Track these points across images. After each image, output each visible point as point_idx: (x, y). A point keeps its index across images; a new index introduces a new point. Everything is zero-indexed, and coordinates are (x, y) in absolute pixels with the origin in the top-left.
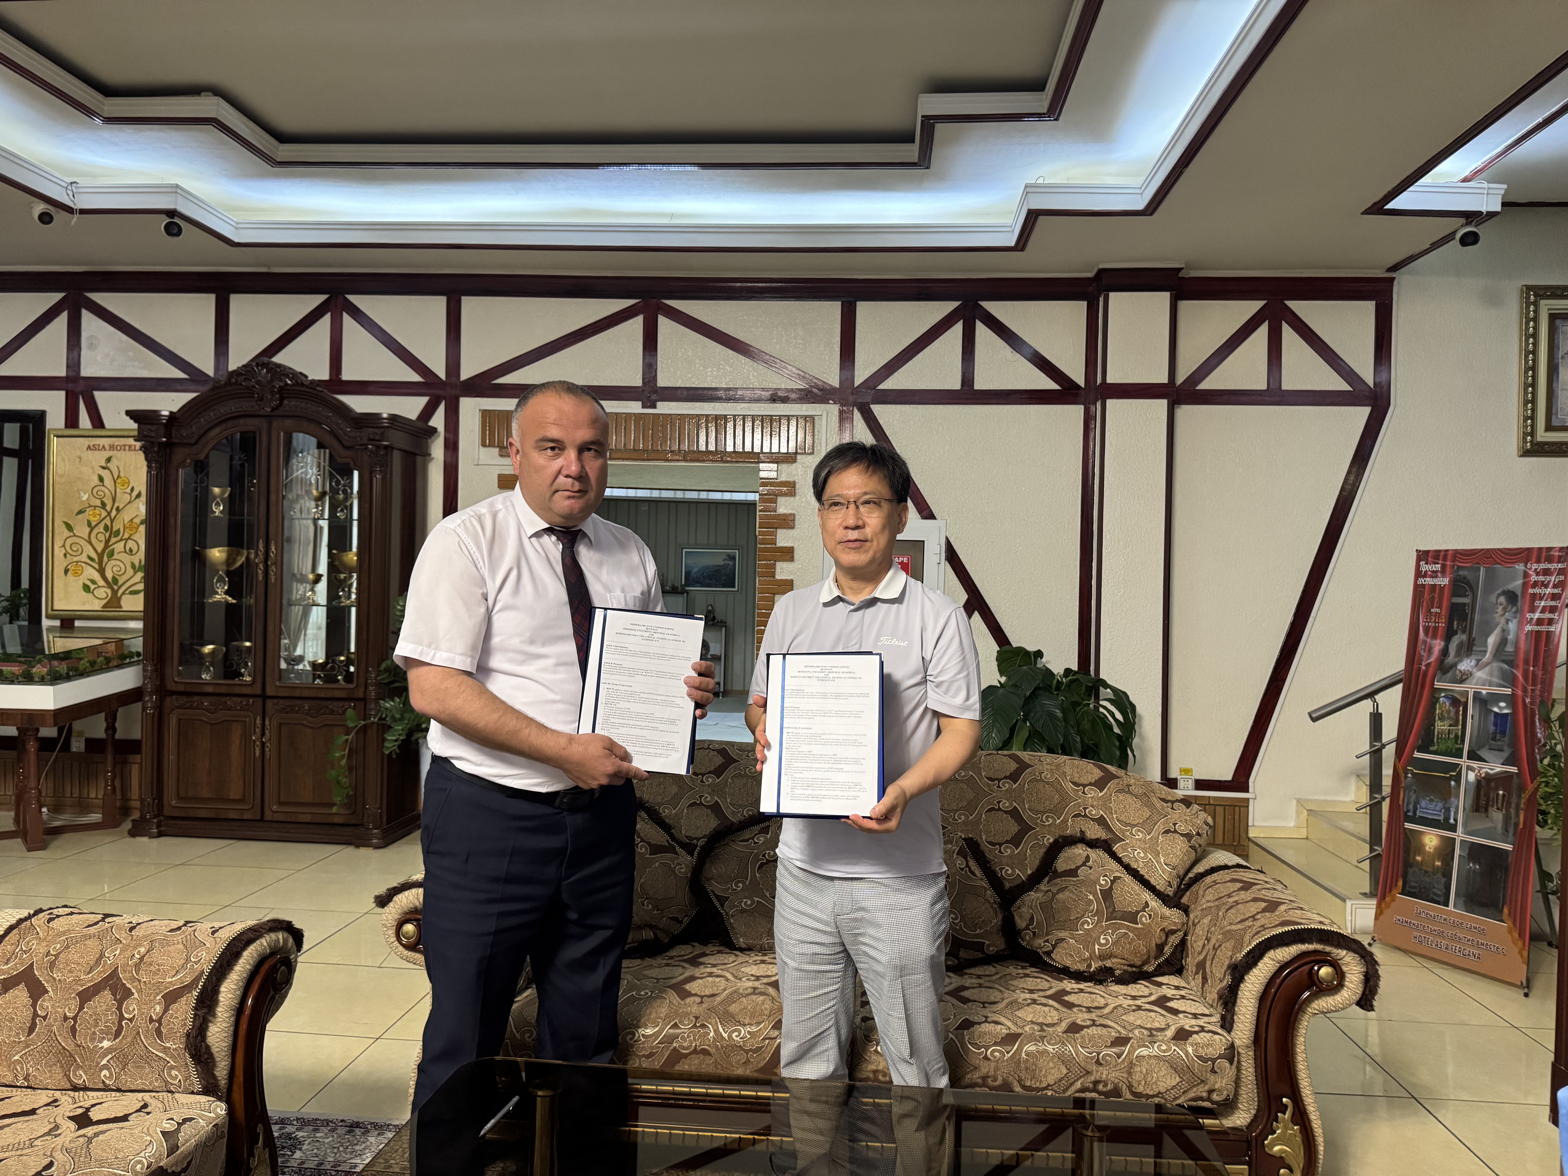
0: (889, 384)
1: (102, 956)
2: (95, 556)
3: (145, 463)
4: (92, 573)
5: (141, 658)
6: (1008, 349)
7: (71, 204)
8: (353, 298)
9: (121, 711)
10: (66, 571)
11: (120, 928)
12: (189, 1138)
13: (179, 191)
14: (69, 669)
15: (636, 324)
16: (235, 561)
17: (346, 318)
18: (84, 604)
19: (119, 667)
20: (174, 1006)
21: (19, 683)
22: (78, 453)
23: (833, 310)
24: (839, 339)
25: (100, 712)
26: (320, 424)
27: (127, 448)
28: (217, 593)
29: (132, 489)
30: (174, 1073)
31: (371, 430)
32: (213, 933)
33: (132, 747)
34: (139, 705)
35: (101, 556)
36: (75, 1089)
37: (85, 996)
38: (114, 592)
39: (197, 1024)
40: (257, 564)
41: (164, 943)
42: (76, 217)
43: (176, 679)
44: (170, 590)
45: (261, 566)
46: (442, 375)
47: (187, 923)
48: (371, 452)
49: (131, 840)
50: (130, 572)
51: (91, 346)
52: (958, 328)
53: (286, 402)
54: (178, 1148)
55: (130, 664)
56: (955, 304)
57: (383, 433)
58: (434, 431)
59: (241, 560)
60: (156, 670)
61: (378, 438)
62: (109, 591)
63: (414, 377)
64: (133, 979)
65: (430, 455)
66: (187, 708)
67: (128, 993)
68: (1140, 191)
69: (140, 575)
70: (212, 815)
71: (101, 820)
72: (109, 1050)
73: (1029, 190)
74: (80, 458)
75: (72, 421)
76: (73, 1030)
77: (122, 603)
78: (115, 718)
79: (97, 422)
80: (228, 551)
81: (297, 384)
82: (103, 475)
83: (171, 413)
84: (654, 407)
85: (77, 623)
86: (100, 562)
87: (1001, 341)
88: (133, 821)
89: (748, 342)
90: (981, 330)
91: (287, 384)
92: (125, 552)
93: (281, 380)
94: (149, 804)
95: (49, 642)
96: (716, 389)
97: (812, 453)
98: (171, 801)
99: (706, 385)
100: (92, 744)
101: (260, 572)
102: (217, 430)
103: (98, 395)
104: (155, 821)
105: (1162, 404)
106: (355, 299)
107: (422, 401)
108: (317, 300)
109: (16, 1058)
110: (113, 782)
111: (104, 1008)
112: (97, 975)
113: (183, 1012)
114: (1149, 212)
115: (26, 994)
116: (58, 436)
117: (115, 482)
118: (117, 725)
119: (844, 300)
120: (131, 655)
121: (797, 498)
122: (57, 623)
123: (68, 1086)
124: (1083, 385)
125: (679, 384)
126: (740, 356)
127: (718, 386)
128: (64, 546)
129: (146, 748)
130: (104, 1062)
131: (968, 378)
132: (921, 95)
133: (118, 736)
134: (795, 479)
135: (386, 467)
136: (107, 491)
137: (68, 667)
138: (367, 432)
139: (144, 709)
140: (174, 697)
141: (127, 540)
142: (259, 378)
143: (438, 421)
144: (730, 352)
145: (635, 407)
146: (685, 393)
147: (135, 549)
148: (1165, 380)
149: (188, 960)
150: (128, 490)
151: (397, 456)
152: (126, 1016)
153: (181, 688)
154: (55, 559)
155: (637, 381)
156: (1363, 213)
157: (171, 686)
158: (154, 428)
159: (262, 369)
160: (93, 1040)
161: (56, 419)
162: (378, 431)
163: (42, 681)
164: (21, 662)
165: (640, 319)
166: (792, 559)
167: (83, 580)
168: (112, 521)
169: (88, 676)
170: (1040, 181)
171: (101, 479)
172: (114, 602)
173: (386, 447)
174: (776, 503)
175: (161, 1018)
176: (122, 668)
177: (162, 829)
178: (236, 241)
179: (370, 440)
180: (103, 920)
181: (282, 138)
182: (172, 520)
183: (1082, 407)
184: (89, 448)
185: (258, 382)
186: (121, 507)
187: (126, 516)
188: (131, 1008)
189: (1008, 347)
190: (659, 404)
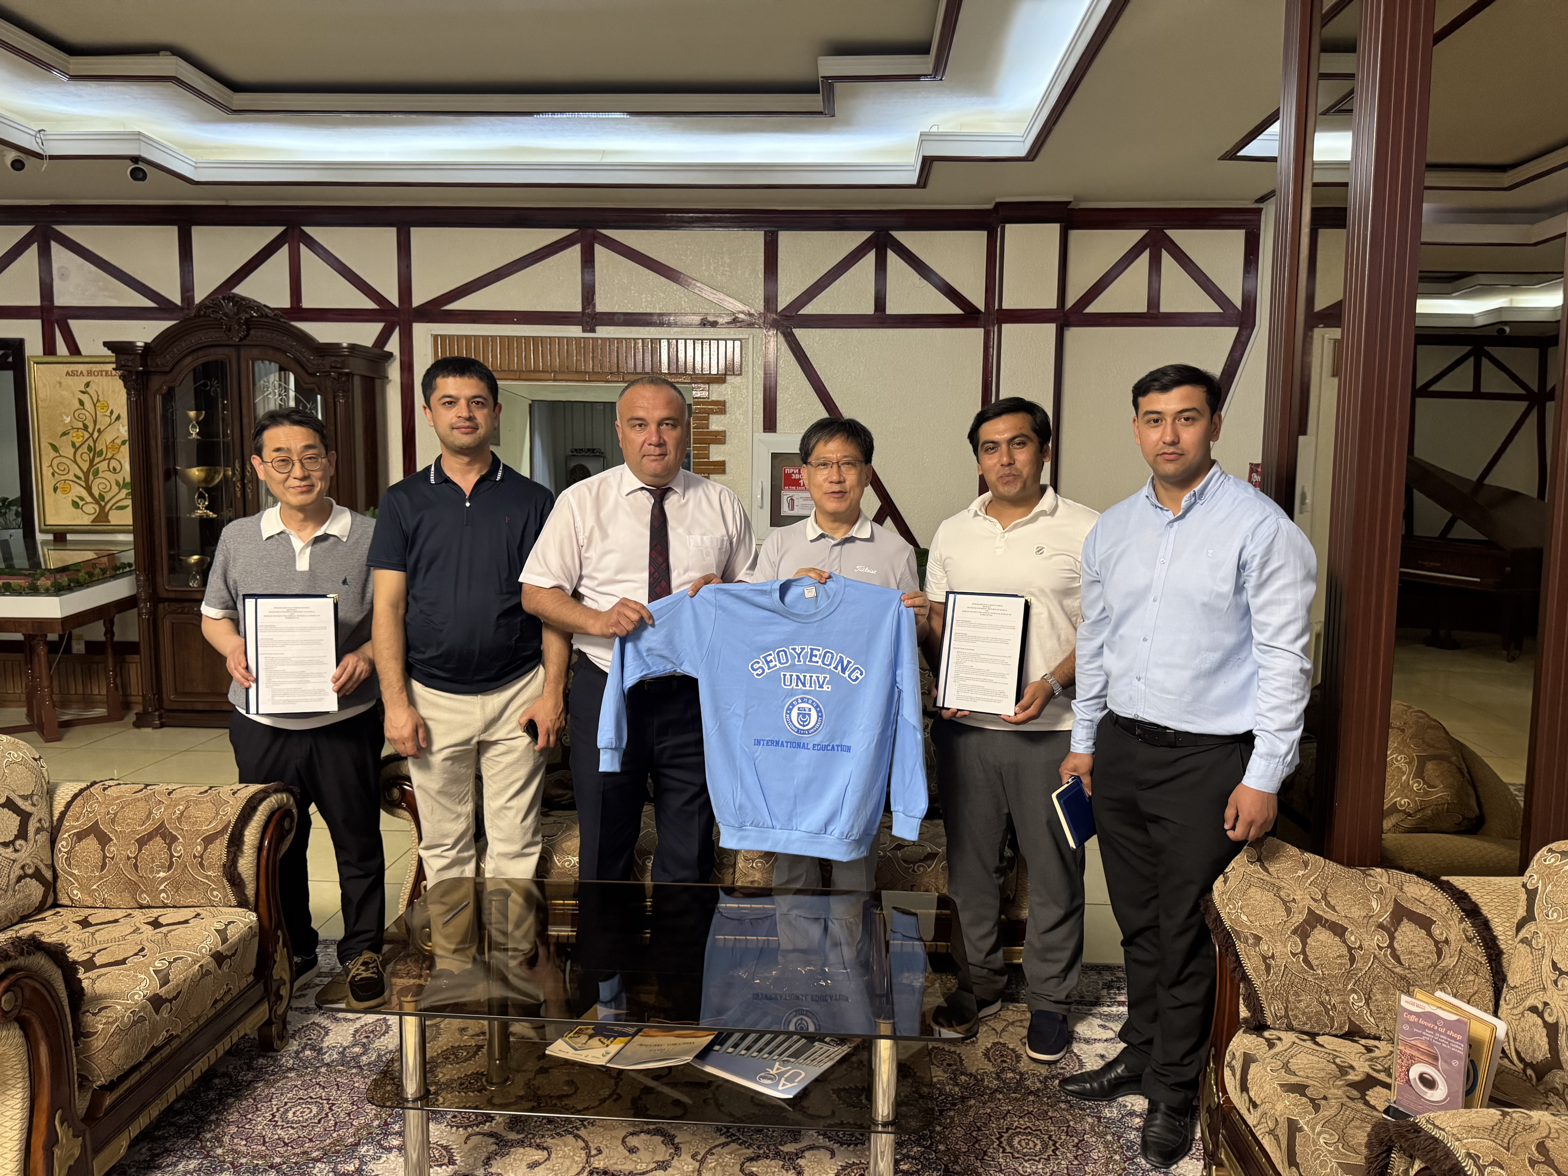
0: (808, 310)
1: (150, 813)
2: (81, 475)
3: (124, 391)
4: (79, 491)
5: (133, 568)
6: (917, 276)
7: (41, 152)
8: (308, 230)
9: (117, 618)
10: (55, 489)
11: (160, 793)
12: (234, 934)
13: (142, 138)
14: (70, 581)
15: (574, 252)
16: (213, 479)
17: (303, 249)
18: (74, 519)
19: (114, 577)
20: (211, 846)
21: (27, 594)
22: (58, 379)
23: (756, 239)
24: (763, 267)
25: (100, 619)
26: (284, 352)
27: (104, 373)
28: (199, 509)
29: (112, 412)
30: (215, 893)
31: (333, 358)
32: (234, 794)
33: (132, 648)
34: (135, 611)
35: (86, 474)
36: (141, 907)
37: (142, 842)
38: (102, 508)
39: (230, 858)
40: (235, 483)
41: (197, 803)
42: (46, 163)
43: (167, 587)
44: (156, 508)
45: (238, 484)
46: (396, 303)
47: (211, 788)
48: (334, 378)
49: (136, 730)
50: (115, 489)
51: (63, 277)
52: (871, 256)
53: (252, 332)
54: (228, 940)
55: (123, 575)
56: (868, 234)
57: (344, 361)
58: (390, 355)
59: (218, 478)
60: (148, 580)
61: (339, 366)
62: (97, 507)
63: (369, 304)
64: (177, 829)
65: (387, 378)
66: (179, 613)
67: (174, 839)
68: (1022, 139)
69: (124, 492)
70: (207, 708)
71: (106, 714)
72: (164, 879)
73: (923, 138)
74: (60, 383)
75: (49, 348)
76: (136, 866)
77: (110, 518)
78: (112, 623)
79: (74, 349)
80: (207, 470)
81: (262, 316)
82: (83, 399)
83: (146, 343)
84: (594, 331)
85: (69, 537)
86: (87, 480)
87: (911, 269)
88: (137, 714)
89: (679, 270)
90: (892, 257)
91: (252, 316)
92: (109, 470)
93: (247, 312)
94: (150, 699)
95: (44, 556)
96: (651, 314)
97: (740, 374)
98: (170, 696)
99: (641, 311)
100: (91, 646)
101: (237, 489)
102: (189, 359)
103: (72, 323)
104: (157, 713)
105: (1051, 328)
106: (311, 231)
107: (378, 327)
108: (275, 231)
109: (94, 887)
110: (114, 680)
111: (158, 849)
112: (149, 827)
113: (219, 850)
114: (1030, 158)
115: (96, 842)
116: (37, 363)
117: (95, 406)
118: (115, 629)
119: (767, 229)
120: (124, 566)
121: (728, 416)
122: (50, 537)
123: (136, 905)
124: (983, 310)
125: (616, 310)
126: (672, 283)
127: (652, 311)
128: (51, 465)
129: (144, 649)
130: (162, 887)
131: (880, 302)
132: (820, 58)
133: (116, 639)
134: (726, 398)
135: (348, 392)
136: (87, 414)
137: (69, 580)
138: (328, 361)
139: (140, 615)
140: (166, 604)
141: (110, 459)
142: (227, 310)
143: (393, 345)
144: (663, 279)
145: (575, 331)
146: (622, 318)
147: (118, 468)
148: (1054, 305)
149: (217, 813)
150: (108, 413)
151: (357, 381)
152: (175, 854)
153: (172, 595)
154: (44, 477)
155: (576, 306)
156: (1219, 159)
157: (163, 594)
158: (131, 358)
159: (229, 302)
160: (152, 872)
161: (34, 347)
162: (339, 359)
163: (47, 593)
164: (25, 575)
165: (577, 248)
166: (723, 472)
167: (71, 496)
168: (95, 442)
169: (88, 587)
170: (934, 129)
171: (81, 403)
172: (102, 517)
173: (347, 374)
174: (708, 420)
175: (202, 854)
176: (117, 579)
177: (164, 720)
178: (196, 180)
179: (332, 367)
180: (145, 788)
181: (236, 87)
182: (153, 443)
183: (983, 330)
184: (68, 373)
185: (225, 314)
186: (102, 429)
187: (108, 437)
188: (179, 849)
189: (916, 274)
190: (598, 328)
